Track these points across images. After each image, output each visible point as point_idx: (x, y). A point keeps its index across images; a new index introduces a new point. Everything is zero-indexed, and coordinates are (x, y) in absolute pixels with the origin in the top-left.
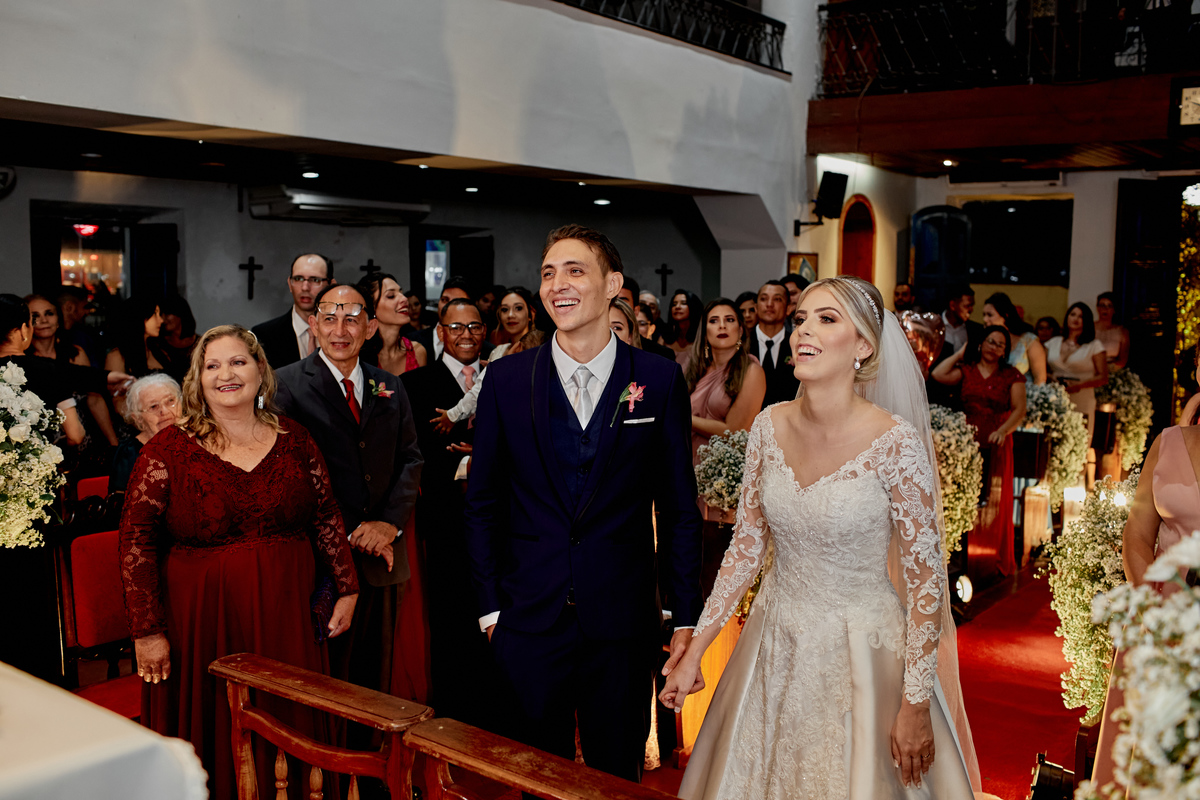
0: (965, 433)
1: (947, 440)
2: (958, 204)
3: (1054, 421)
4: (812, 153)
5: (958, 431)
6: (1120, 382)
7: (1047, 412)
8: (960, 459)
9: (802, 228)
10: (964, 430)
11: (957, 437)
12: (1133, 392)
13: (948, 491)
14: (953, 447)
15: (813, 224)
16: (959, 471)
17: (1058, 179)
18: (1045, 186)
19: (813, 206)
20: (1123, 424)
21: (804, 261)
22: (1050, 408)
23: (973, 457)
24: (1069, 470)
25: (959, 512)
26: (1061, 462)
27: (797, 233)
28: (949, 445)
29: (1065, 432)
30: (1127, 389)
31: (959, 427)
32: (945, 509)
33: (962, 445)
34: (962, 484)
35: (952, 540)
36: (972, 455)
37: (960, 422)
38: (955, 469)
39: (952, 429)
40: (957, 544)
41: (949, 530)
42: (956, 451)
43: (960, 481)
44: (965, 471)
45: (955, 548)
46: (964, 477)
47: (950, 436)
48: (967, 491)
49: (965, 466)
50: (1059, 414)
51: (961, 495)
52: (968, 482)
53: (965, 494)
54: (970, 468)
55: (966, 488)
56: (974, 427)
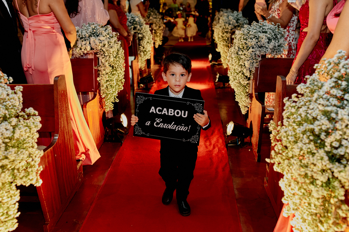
0: (112, 37)
1: (103, 42)
3: (139, 30)
5: (108, 36)
6: (152, 14)
7: (136, 26)
8: (111, 52)
10: (111, 35)
11: (108, 40)
12: (157, 17)
13: (107, 71)
14: (106, 46)
16: (112, 59)
20: (155, 30)
22: (136, 24)
23: (118, 50)
24: (147, 51)
25: (115, 82)
26: (144, 48)
28: (104, 45)
29: (144, 34)
30: (155, 16)
31: (108, 34)
32: (107, 81)
33: (112, 44)
34: (114, 66)
35: (113, 97)
36: (118, 49)
37: (108, 31)
38: (110, 58)
39: (105, 36)
40: (116, 99)
41: (111, 92)
42: (108, 48)
43: (113, 64)
44: (115, 59)
45: (116, 101)
46: (115, 62)
47: (104, 39)
48: (117, 69)
49: (115, 56)
50: (140, 26)
51: (115, 72)
52: (118, 64)
53: (116, 71)
54: (117, 56)
55: (117, 68)
56: (117, 33)
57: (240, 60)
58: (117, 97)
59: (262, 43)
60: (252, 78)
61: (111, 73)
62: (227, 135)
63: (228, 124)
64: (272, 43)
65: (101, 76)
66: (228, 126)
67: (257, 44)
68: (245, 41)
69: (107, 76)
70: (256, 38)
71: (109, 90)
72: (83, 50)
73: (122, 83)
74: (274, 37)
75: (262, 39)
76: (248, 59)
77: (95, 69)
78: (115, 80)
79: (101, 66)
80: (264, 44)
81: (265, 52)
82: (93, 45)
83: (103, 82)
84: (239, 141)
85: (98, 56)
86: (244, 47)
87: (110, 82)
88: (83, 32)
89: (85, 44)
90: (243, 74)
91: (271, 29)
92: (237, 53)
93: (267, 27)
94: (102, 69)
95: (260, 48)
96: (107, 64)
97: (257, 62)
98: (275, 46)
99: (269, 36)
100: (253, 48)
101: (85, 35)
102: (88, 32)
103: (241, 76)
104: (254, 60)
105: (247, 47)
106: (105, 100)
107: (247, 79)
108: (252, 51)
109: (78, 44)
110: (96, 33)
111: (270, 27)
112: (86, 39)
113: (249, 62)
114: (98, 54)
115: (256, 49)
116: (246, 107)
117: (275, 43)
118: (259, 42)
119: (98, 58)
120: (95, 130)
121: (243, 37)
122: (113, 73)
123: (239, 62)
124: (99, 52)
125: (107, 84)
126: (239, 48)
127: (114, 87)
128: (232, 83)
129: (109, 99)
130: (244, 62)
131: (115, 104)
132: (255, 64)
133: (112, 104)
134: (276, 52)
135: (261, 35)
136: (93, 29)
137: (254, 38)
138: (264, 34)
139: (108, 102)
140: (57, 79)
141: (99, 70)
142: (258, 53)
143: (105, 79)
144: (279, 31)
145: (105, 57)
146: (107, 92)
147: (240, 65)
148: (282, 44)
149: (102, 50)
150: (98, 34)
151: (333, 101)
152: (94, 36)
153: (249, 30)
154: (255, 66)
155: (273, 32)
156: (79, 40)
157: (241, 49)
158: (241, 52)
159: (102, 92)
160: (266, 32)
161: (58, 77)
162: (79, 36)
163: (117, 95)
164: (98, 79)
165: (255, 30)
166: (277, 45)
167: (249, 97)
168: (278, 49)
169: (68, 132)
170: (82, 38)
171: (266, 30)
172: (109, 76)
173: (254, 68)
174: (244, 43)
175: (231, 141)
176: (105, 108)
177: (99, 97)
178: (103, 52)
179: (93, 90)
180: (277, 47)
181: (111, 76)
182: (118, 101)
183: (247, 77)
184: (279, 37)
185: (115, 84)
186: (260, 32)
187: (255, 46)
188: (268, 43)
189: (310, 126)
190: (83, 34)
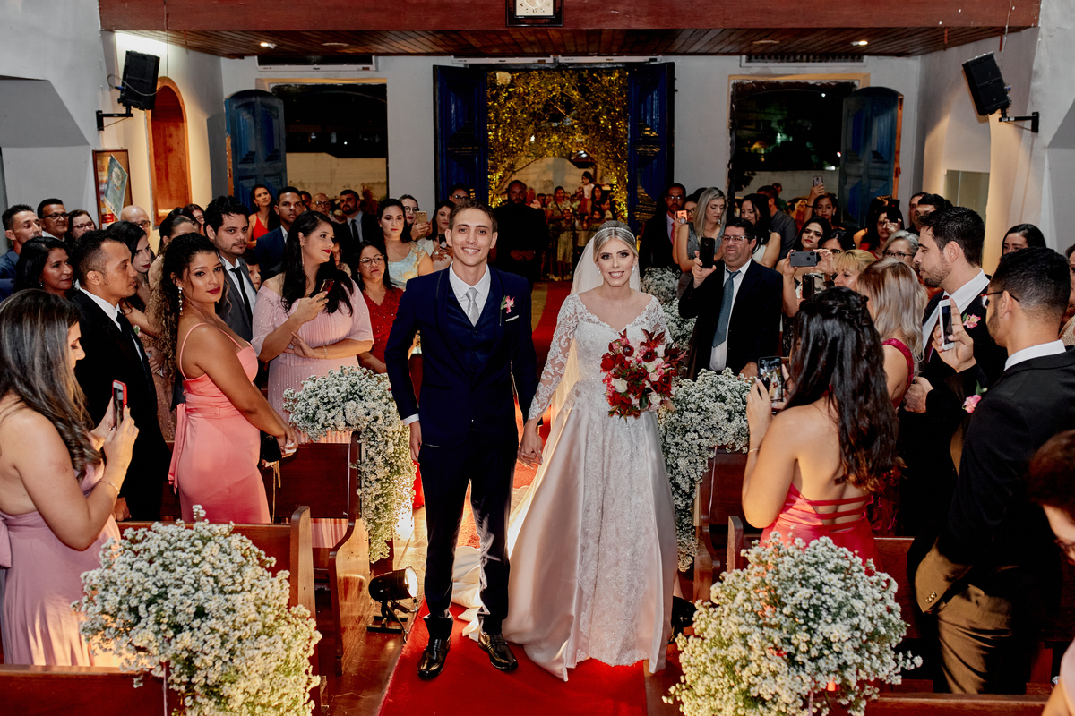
1: (372, 413)
2: (268, 88)
4: (108, 29)
9: (106, 121)
13: (380, 475)
14: (380, 422)
15: (120, 115)
16: (391, 449)
17: (371, 63)
18: (359, 70)
19: (118, 94)
21: (112, 159)
27: (100, 126)
28: (376, 419)
32: (378, 496)
34: (395, 463)
37: (383, 387)
38: (386, 447)
42: (384, 426)
43: (393, 460)
44: (397, 448)
46: (396, 455)
47: (375, 406)
48: (402, 471)
55: (400, 467)
59: (714, 422)
64: (733, 423)
65: (366, 486)
69: (379, 487)
75: (714, 412)
76: (686, 453)
77: (351, 468)
79: (367, 462)
80: (718, 424)
81: (721, 439)
82: (352, 418)
83: (368, 499)
85: (359, 441)
87: (385, 498)
89: (333, 418)
90: (676, 485)
91: (736, 392)
94: (368, 469)
95: (709, 432)
96: (379, 460)
97: (705, 462)
99: (728, 407)
100: (695, 431)
101: (333, 397)
102: (341, 390)
104: (698, 458)
105: (683, 429)
107: (685, 497)
108: (694, 439)
109: (319, 416)
110: (358, 393)
112: (335, 404)
113: (687, 461)
114: (361, 436)
115: (703, 433)
118: (707, 420)
119: (360, 447)
124: (363, 432)
125: (377, 502)
129: (379, 535)
130: (676, 461)
132: (700, 466)
133: (385, 545)
135: (711, 404)
139: (377, 543)
141: (360, 472)
142: (705, 442)
143: (373, 491)
145: (376, 445)
146: (377, 521)
149: (369, 430)
150: (361, 394)
152: (354, 399)
154: (702, 470)
156: (321, 407)
160: (723, 400)
164: (359, 492)
170: (329, 402)
172: (383, 485)
173: (699, 474)
178: (372, 434)
179: (345, 513)
183: (684, 491)
187: (699, 427)
188: (730, 420)
189: (723, 652)
190: (331, 395)
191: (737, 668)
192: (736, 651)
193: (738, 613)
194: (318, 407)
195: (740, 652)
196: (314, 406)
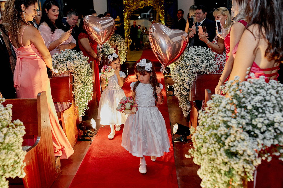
0: (84, 60)
3: (106, 52)
5: (80, 60)
6: (118, 38)
8: (83, 72)
11: (81, 62)
12: (122, 41)
13: (80, 86)
14: (79, 67)
16: (83, 77)
20: (120, 51)
25: (86, 94)
30: (120, 40)
31: (81, 58)
32: (80, 93)
33: (83, 66)
34: (85, 82)
35: (85, 106)
36: (88, 69)
37: (81, 56)
38: (82, 77)
39: (78, 59)
40: (87, 107)
41: (83, 102)
42: (81, 69)
43: (84, 81)
44: (86, 77)
45: (87, 109)
46: (86, 79)
47: (77, 62)
48: (88, 85)
49: (86, 74)
50: (107, 49)
51: (85, 87)
52: (88, 81)
53: (87, 86)
54: (88, 75)
55: (87, 83)
56: (87, 57)
57: (181, 76)
58: (88, 106)
59: (197, 63)
60: (191, 90)
61: (83, 88)
62: (173, 134)
63: (174, 125)
64: (204, 63)
65: (75, 90)
66: (174, 126)
67: (193, 64)
68: (184, 62)
69: (80, 90)
70: (192, 59)
71: (81, 101)
72: (61, 71)
73: (91, 95)
74: (206, 58)
75: (197, 60)
76: (188, 75)
77: (70, 85)
78: (86, 93)
79: (75, 82)
80: (198, 64)
81: (200, 70)
82: (69, 66)
83: (76, 95)
84: (182, 138)
85: (72, 75)
86: (183, 67)
87: (82, 94)
88: (61, 57)
89: (63, 66)
90: (184, 87)
91: (204, 53)
92: (179, 71)
93: (201, 51)
94: (76, 84)
95: (196, 67)
96: (79, 81)
97: (194, 78)
98: (207, 66)
99: (202, 58)
100: (190, 67)
101: (63, 59)
102: (65, 57)
103: (182, 88)
104: (192, 76)
105: (186, 66)
106: (78, 108)
107: (187, 91)
108: (190, 70)
109: (57, 66)
110: (71, 58)
111: (203, 51)
112: (64, 62)
113: (188, 78)
114: (73, 73)
115: (193, 67)
116: (188, 111)
117: (207, 63)
118: (195, 63)
119: (73, 77)
120: (70, 132)
121: (182, 58)
122: (84, 87)
123: (180, 78)
124: (73, 71)
125: (80, 96)
126: (180, 67)
127: (85, 98)
128: (176, 94)
129: (81, 107)
130: (184, 78)
131: (86, 111)
132: (192, 79)
133: (84, 111)
134: (208, 70)
135: (196, 57)
136: (69, 55)
137: (191, 59)
138: (198, 56)
139: (80, 110)
140: (39, 95)
141: (73, 86)
142: (194, 70)
143: (78, 92)
144: (210, 54)
145: (78, 76)
146: (80, 102)
147: (181, 80)
148: (212, 63)
149: (75, 71)
150: (72, 58)
151: (228, 113)
152: (70, 60)
153: (187, 54)
154: (193, 81)
155: (206, 55)
156: (58, 63)
157: (182, 68)
158: (182, 70)
159: (76, 102)
160: (200, 55)
161: (40, 93)
162: (59, 60)
163: (88, 105)
164: (73, 92)
165: (192, 53)
166: (208, 64)
167: (189, 104)
168: (210, 67)
169: (48, 135)
170: (61, 61)
171: (200, 53)
172: (81, 90)
173: (192, 82)
174: (183, 63)
175: (177, 138)
176: (78, 114)
177: (74, 106)
178: (76, 72)
179: (69, 100)
180: (209, 66)
181: (83, 90)
182: (89, 109)
183: (187, 89)
184: (209, 58)
185: (86, 96)
186: (196, 55)
187: (192, 65)
188: (202, 63)
189: (215, 131)
190: (61, 58)
191: (223, 139)
192: (223, 130)
193: (222, 112)
194: (57, 63)
195: (225, 131)
196: (56, 63)
